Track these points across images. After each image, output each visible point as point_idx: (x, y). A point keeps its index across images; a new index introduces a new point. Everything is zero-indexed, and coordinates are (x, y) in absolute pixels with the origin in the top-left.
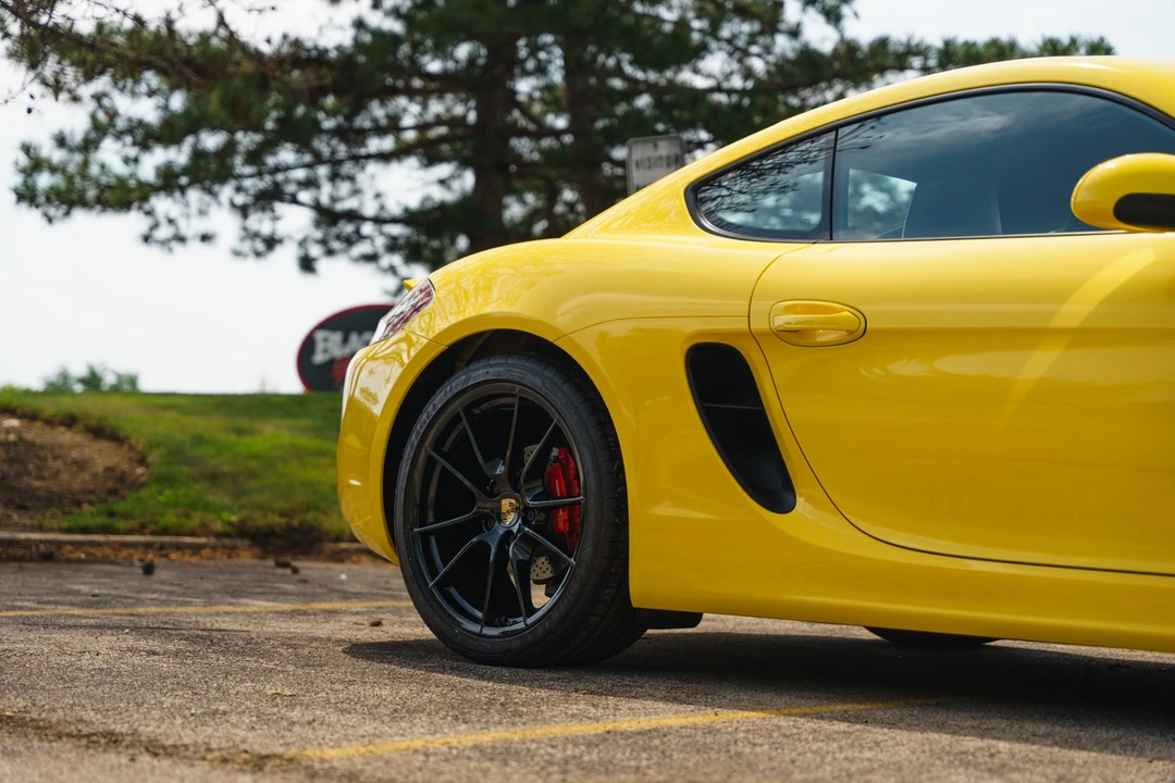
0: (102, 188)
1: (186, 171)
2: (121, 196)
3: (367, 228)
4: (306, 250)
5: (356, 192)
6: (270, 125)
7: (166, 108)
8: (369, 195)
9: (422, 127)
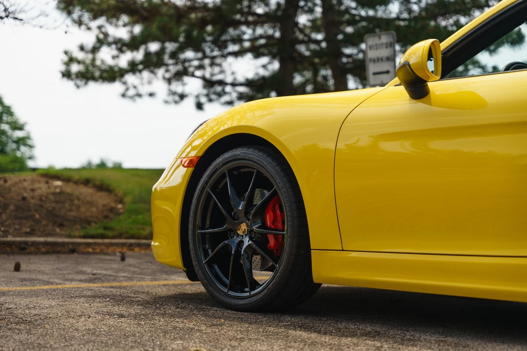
0: (103, 71)
1: (141, 63)
2: (111, 75)
3: (228, 89)
4: (199, 99)
5: (222, 72)
6: (181, 39)
7: (131, 32)
8: (229, 72)
9: (253, 40)
